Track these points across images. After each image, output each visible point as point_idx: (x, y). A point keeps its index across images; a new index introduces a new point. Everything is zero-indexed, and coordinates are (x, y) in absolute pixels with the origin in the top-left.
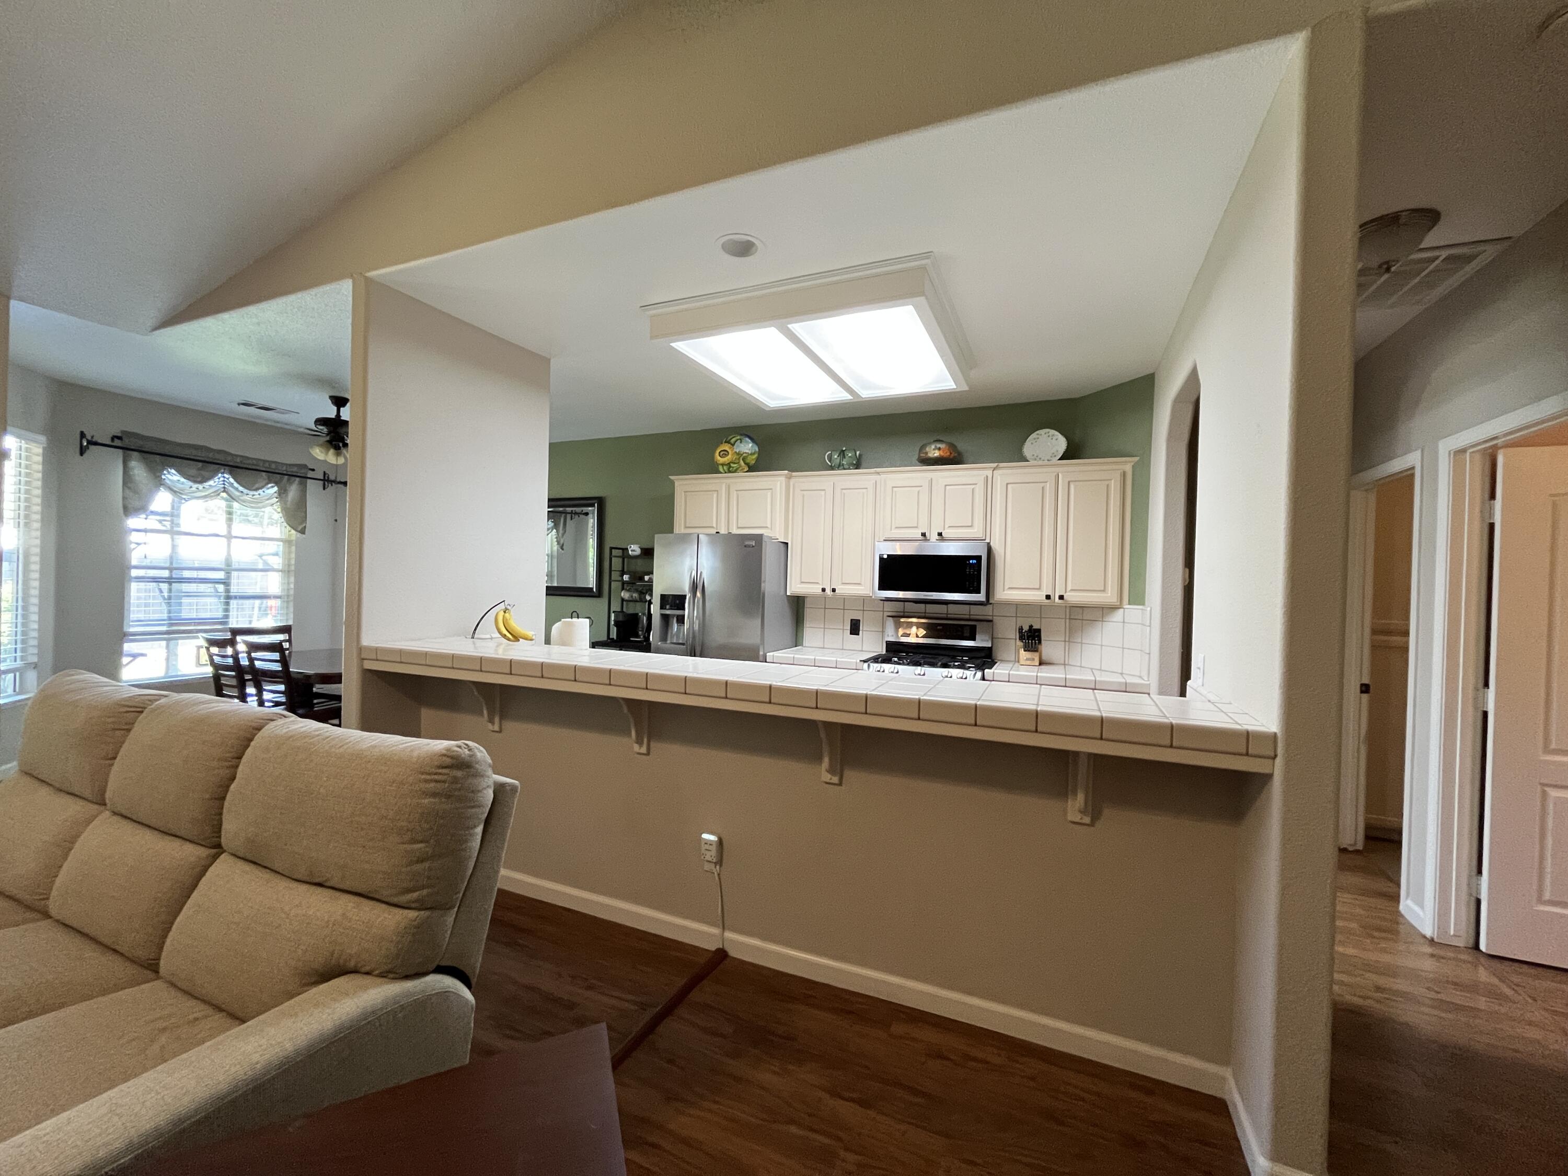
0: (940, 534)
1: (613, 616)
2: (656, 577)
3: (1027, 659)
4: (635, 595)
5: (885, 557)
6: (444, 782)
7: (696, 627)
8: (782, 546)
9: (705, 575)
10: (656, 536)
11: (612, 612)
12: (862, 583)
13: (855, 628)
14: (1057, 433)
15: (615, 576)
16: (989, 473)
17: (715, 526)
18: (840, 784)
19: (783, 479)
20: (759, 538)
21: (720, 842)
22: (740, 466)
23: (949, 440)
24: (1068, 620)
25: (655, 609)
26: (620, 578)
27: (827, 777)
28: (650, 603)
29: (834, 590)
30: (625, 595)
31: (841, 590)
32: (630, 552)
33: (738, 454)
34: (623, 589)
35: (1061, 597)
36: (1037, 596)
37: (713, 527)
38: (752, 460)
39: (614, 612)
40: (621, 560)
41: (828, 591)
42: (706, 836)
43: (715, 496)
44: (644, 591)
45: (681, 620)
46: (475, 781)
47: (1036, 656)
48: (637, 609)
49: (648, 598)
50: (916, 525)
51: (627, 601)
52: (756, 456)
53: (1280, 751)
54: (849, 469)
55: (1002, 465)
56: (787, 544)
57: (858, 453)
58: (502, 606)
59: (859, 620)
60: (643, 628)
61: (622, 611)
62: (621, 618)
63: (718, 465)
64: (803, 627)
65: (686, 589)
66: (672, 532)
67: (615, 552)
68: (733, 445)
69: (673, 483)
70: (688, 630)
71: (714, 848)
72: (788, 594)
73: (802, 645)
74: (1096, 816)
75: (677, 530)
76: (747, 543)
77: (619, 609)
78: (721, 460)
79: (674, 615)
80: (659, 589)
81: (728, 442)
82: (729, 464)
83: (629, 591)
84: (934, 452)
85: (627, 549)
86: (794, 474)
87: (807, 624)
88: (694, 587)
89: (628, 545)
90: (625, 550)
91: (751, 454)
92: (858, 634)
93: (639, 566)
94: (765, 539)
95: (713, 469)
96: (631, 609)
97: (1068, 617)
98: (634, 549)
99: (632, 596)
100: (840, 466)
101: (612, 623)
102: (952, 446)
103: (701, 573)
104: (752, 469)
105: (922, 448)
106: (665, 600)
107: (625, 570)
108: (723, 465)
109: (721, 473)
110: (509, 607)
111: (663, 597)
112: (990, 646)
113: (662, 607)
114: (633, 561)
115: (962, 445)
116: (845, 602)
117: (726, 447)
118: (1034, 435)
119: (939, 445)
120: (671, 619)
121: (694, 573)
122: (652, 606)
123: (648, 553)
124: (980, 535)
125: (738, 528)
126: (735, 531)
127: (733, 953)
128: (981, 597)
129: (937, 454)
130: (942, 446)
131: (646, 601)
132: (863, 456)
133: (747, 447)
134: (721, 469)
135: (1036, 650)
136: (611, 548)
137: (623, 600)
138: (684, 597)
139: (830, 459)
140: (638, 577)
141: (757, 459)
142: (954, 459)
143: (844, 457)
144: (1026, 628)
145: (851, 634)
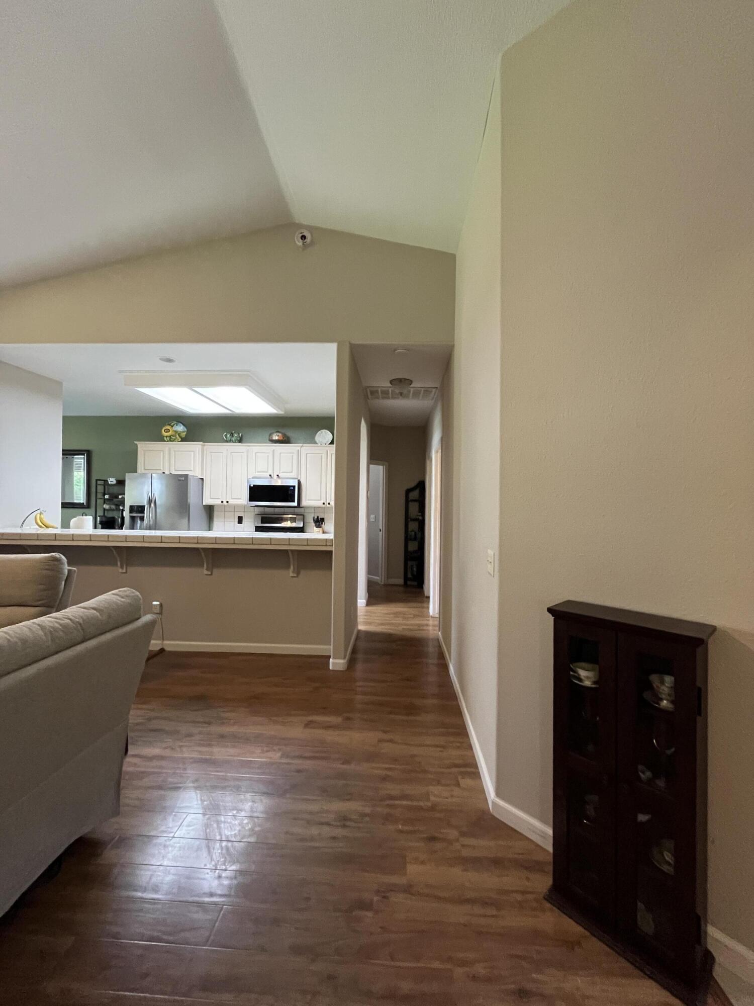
0: (278, 475)
1: (98, 519)
2: (127, 497)
4: (113, 507)
5: (252, 486)
6: (50, 565)
7: (151, 523)
8: (200, 480)
9: (156, 495)
10: (126, 474)
11: (97, 516)
12: (242, 499)
13: (240, 520)
14: (328, 431)
15: (99, 496)
16: (299, 448)
17: (162, 469)
18: (211, 574)
19: (200, 446)
20: (186, 476)
21: (161, 605)
22: (176, 438)
23: (283, 431)
25: (126, 514)
26: (102, 497)
27: (206, 572)
28: (123, 510)
29: (227, 502)
30: (106, 506)
31: (231, 502)
32: (109, 483)
33: (176, 432)
34: (104, 503)
35: (329, 504)
36: (320, 503)
37: (160, 470)
38: (183, 435)
39: (99, 516)
40: (103, 487)
41: (225, 503)
42: (155, 603)
43: (162, 454)
44: (119, 504)
45: (142, 519)
46: (62, 566)
47: (320, 530)
48: (115, 515)
49: (121, 508)
50: (266, 471)
51: (108, 510)
52: (185, 433)
53: (334, 544)
54: (236, 442)
55: (304, 445)
56: (203, 479)
57: (240, 434)
58: (39, 511)
59: (242, 517)
60: (118, 524)
61: (104, 516)
62: (104, 519)
63: (164, 436)
64: (213, 521)
65: (145, 503)
66: (136, 472)
67: (99, 482)
68: (172, 426)
69: (136, 445)
70: (147, 524)
71: (158, 607)
72: (204, 504)
74: (298, 574)
75: (139, 471)
76: (180, 479)
77: (102, 514)
78: (165, 434)
79: (138, 516)
80: (128, 503)
81: (170, 425)
82: (170, 436)
83: (108, 504)
84: (275, 437)
85: (107, 481)
86: (206, 444)
87: (215, 519)
88: (150, 501)
89: (107, 478)
90: (106, 481)
91: (183, 432)
92: (242, 524)
93: (115, 490)
94: (189, 477)
95: (161, 439)
96: (110, 515)
98: (112, 481)
99: (110, 507)
100: (230, 441)
101: (98, 522)
102: (284, 435)
103: (154, 494)
104: (183, 440)
105: (271, 435)
106: (132, 509)
107: (106, 492)
108: (166, 437)
109: (166, 441)
110: (43, 512)
111: (131, 507)
112: (302, 526)
113: (131, 512)
114: (111, 488)
115: (290, 433)
116: (235, 508)
117: (168, 427)
118: (320, 432)
119: (278, 434)
120: (136, 519)
121: (150, 494)
122: (124, 512)
123: (121, 483)
124: (296, 476)
125: (175, 470)
126: (174, 472)
127: (167, 649)
128: (295, 504)
129: (277, 438)
130: (280, 434)
131: (120, 510)
132: (244, 437)
133: (180, 428)
134: (165, 439)
135: (320, 527)
136: (97, 480)
137: (104, 510)
138: (144, 507)
139: (226, 436)
140: (114, 497)
141: (186, 435)
142: (286, 440)
143: (233, 436)
144: (316, 517)
145: (238, 523)
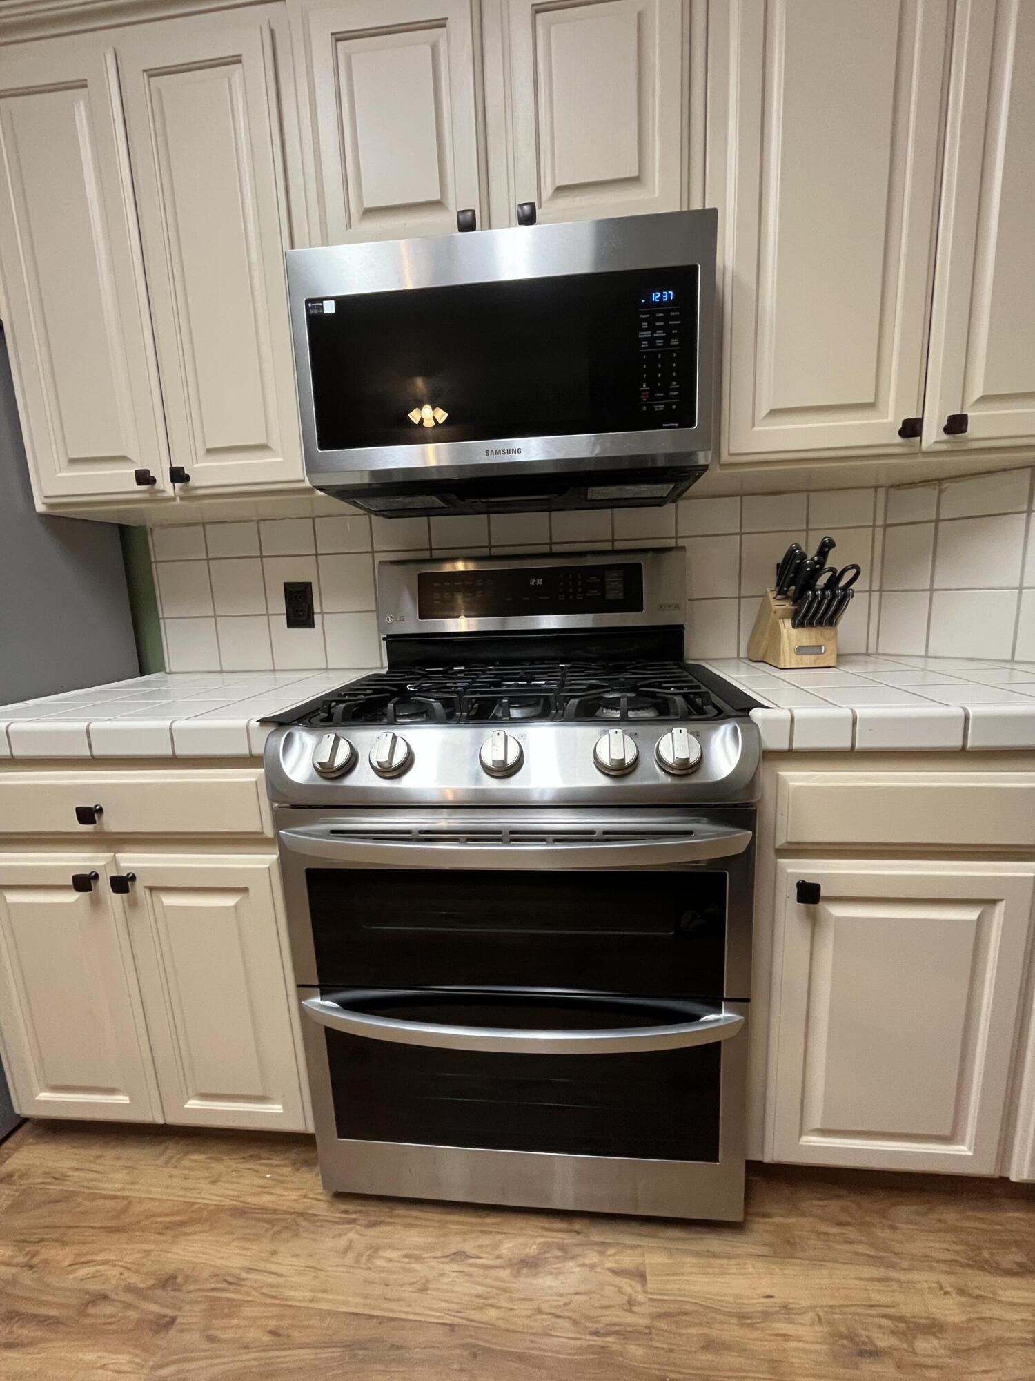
3: (801, 650)
5: (329, 308)
12: (275, 443)
13: (300, 605)
24: (879, 532)
31: (205, 473)
41: (165, 483)
59: (310, 584)
64: (158, 619)
72: (40, 508)
73: (161, 668)
92: (310, 624)
97: (880, 522)
145: (291, 624)
